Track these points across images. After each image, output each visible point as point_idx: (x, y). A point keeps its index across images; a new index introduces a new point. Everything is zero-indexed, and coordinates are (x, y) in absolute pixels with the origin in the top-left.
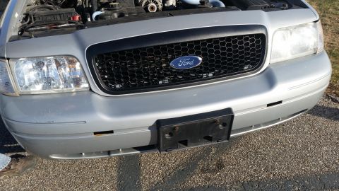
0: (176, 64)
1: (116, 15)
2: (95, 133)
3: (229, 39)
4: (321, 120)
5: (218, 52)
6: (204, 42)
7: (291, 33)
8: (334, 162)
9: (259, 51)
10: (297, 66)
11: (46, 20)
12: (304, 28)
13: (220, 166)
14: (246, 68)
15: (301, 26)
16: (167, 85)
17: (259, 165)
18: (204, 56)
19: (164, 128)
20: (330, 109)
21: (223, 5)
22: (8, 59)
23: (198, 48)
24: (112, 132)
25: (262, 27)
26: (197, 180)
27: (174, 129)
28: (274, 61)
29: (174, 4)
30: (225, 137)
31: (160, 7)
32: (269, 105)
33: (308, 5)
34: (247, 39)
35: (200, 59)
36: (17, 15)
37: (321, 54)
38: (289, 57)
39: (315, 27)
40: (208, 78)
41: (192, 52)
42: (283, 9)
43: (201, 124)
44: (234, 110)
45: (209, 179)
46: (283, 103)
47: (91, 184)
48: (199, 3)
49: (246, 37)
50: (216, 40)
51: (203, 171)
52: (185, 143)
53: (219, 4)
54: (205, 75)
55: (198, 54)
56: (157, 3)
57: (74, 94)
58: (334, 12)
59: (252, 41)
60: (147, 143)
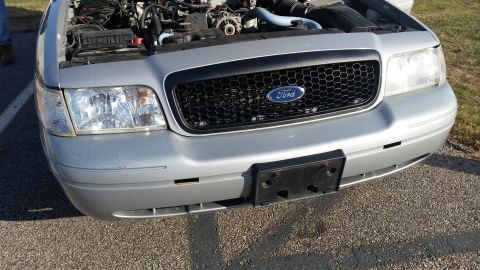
0: (274, 95)
1: (189, 38)
2: (177, 182)
3: (336, 66)
4: (443, 171)
5: (323, 82)
6: (307, 70)
7: (408, 60)
8: (463, 221)
9: (372, 81)
10: (417, 100)
11: (97, 44)
12: (424, 55)
13: (321, 229)
14: (356, 101)
15: (420, 51)
16: (262, 122)
17: (370, 226)
18: (307, 86)
19: (262, 173)
20: (453, 158)
21: (320, 27)
22: (63, 90)
23: (300, 76)
24: (196, 180)
25: (374, 52)
26: (294, 246)
27: (274, 175)
28: (389, 94)
29: (256, 26)
30: (333, 187)
31: (239, 29)
32: (386, 147)
33: (426, 27)
34: (357, 66)
35: (302, 90)
36: (59, 36)
37: (444, 86)
38: (406, 89)
39: (435, 52)
40: (312, 114)
41: (292, 81)
42: (395, 32)
43: (307, 169)
44: (345, 152)
45: (309, 245)
46: (402, 145)
47: (156, 255)
48: (290, 24)
49: (356, 65)
50: (322, 68)
51: (300, 235)
52: (284, 195)
53: (315, 26)
54: (307, 111)
55: (300, 84)
56: (235, 24)
57: (148, 134)
58: (447, 38)
59: (363, 68)
60: (237, 195)
